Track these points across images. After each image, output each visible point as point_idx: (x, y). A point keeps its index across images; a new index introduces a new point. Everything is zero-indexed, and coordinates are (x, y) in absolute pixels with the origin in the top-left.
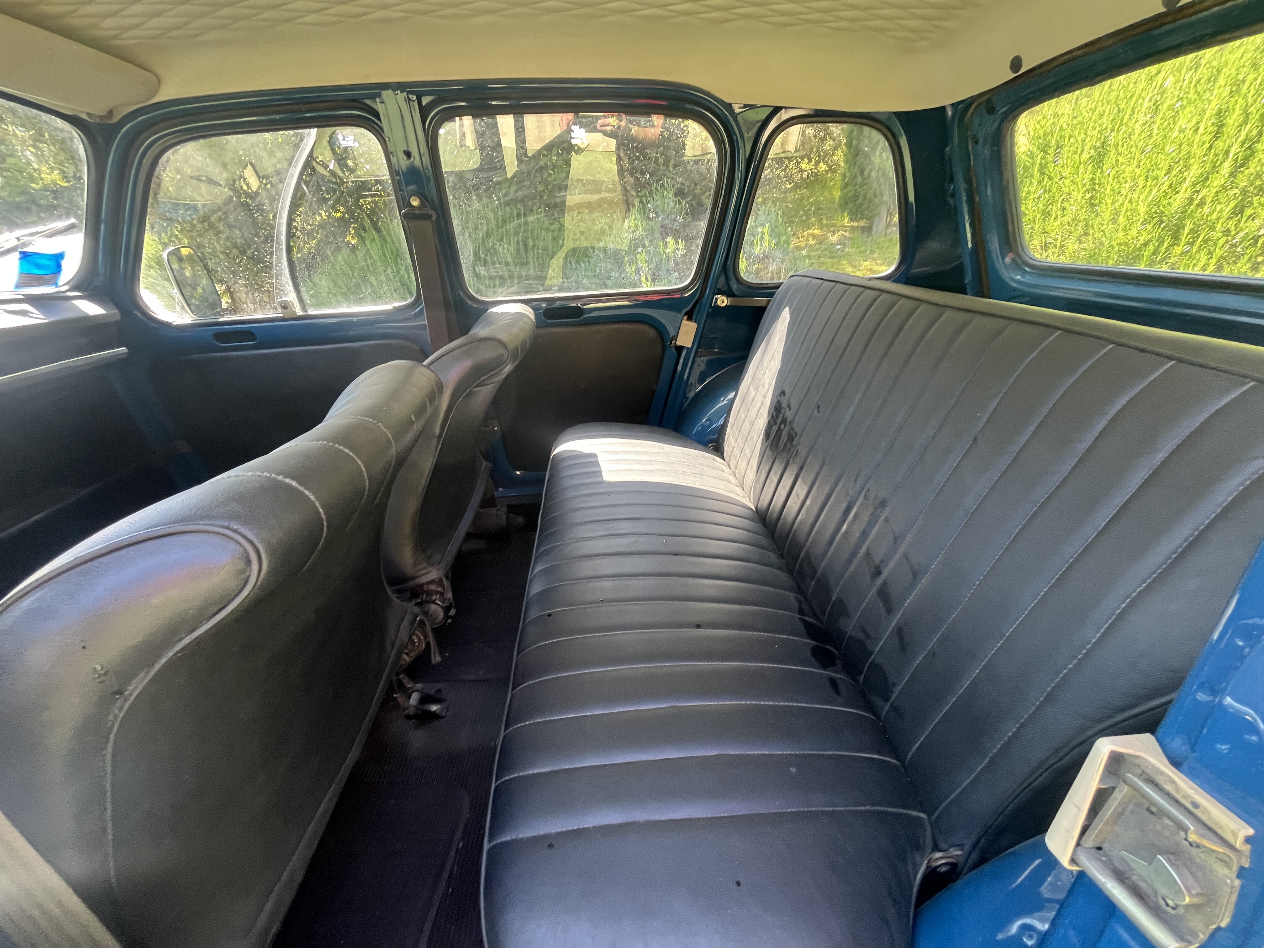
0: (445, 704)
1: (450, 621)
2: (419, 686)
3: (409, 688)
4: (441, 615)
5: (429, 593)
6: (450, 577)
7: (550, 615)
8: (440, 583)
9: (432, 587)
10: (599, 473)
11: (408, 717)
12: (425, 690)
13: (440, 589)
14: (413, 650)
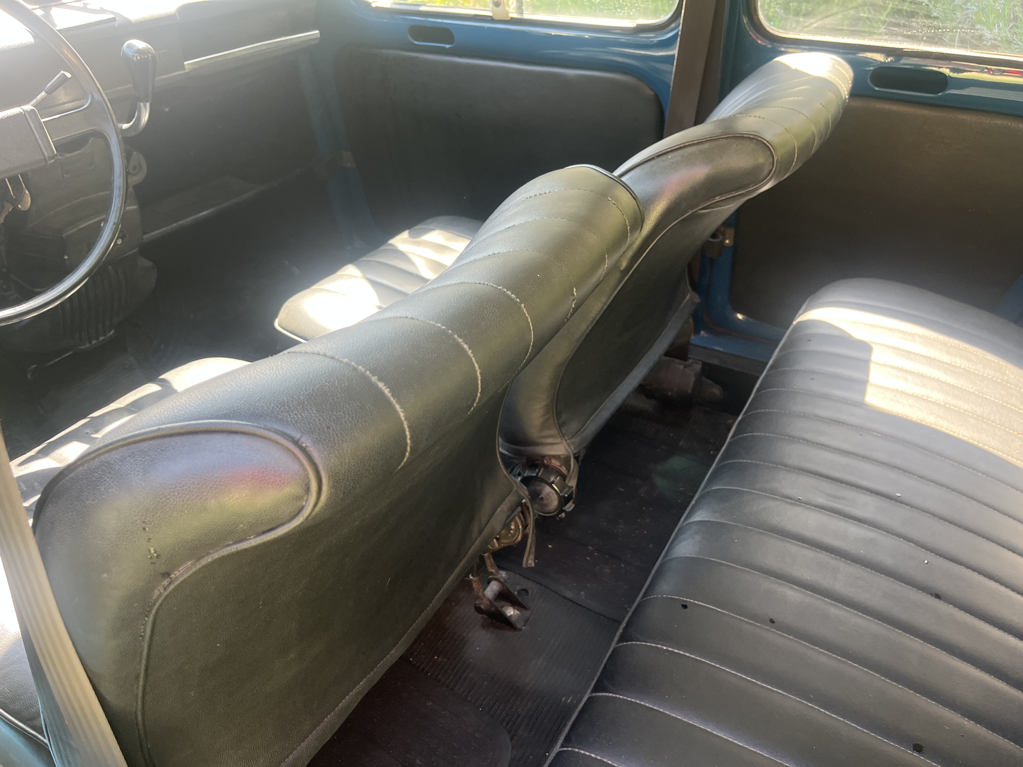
0: (527, 613)
1: (563, 515)
2: (503, 574)
3: (492, 573)
4: (554, 503)
5: (549, 469)
6: (581, 458)
7: (685, 607)
8: (566, 461)
9: (555, 463)
10: (863, 383)
11: (478, 610)
12: (508, 586)
13: (563, 469)
14: (506, 537)
